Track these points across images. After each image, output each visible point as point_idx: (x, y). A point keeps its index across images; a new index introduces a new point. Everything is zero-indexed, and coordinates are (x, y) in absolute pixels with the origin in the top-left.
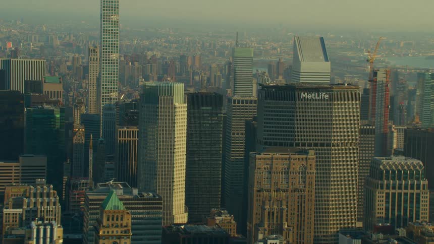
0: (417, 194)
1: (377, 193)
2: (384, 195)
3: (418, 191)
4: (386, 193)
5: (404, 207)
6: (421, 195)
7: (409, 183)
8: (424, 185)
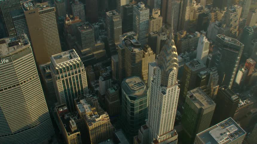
0: (79, 75)
1: (57, 82)
2: (61, 82)
3: (80, 73)
4: (62, 80)
5: (73, 83)
6: (82, 75)
7: (74, 72)
8: (82, 70)
